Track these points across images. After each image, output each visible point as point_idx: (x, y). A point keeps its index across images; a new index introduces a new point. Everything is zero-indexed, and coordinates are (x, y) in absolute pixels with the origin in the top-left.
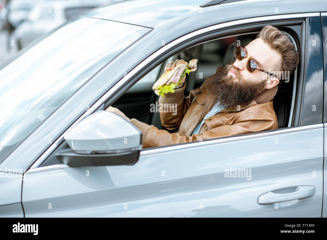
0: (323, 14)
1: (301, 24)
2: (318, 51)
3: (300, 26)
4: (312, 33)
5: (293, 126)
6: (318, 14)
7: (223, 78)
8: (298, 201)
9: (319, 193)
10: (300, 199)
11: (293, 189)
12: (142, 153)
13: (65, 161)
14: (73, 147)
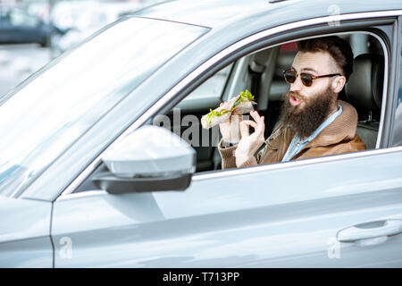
1: (392, 24)
3: (391, 26)
5: (381, 147)
8: (386, 238)
10: (389, 236)
12: (194, 178)
13: (104, 186)
14: (113, 170)
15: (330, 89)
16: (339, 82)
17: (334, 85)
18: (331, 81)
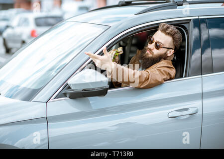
0: (200, 17)
1: (188, 23)
2: (198, 37)
3: (188, 24)
4: (194, 28)
5: (185, 76)
6: (197, 17)
7: (144, 55)
8: (188, 116)
9: (200, 113)
10: (190, 115)
11: (187, 109)
12: (109, 91)
13: (68, 96)
14: (72, 88)
15: (166, 53)
16: (170, 52)
17: (168, 52)
18: (168, 51)
